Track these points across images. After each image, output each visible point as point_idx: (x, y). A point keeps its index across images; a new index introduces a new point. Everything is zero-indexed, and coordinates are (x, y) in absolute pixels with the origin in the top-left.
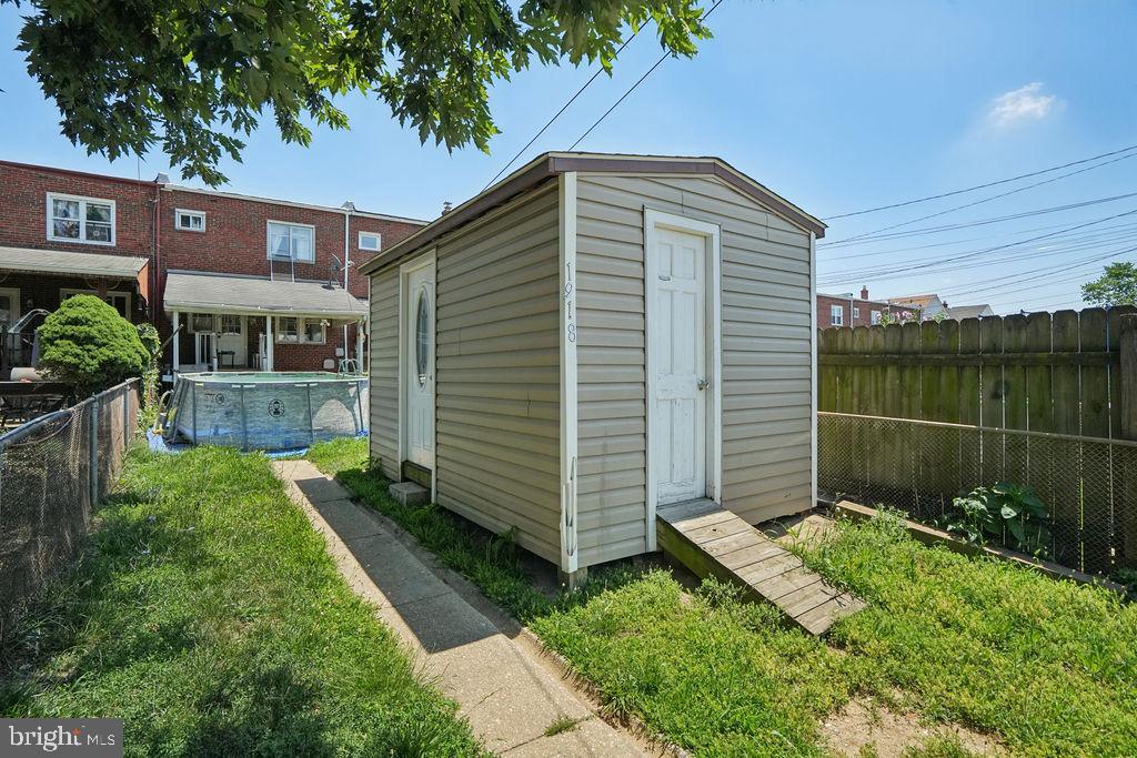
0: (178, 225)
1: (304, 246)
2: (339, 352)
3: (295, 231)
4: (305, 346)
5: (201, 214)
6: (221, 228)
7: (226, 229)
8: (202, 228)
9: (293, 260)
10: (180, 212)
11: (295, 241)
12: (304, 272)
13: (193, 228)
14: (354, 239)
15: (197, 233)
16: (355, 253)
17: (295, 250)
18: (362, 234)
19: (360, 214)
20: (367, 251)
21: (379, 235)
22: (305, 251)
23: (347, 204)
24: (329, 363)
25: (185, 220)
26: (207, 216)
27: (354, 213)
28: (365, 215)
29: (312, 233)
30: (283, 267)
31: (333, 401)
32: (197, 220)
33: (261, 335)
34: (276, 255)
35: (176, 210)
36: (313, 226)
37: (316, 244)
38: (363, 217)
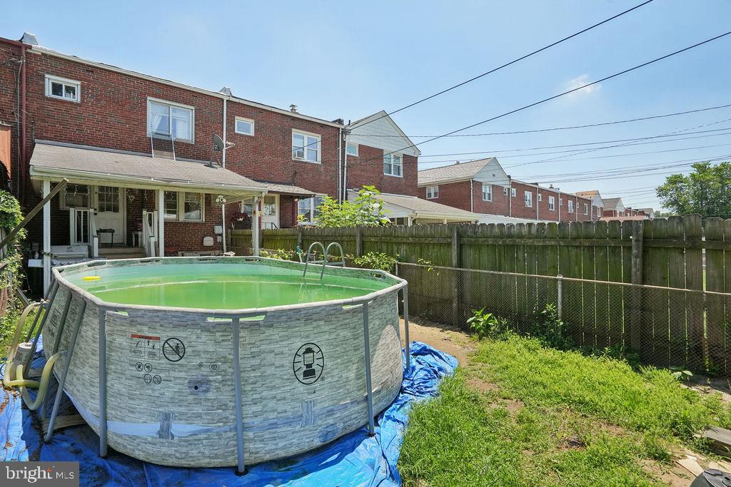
0: (49, 92)
1: (183, 127)
2: (218, 230)
3: (174, 111)
4: (185, 224)
5: (75, 84)
6: (98, 100)
7: (103, 102)
8: (77, 98)
9: (173, 139)
10: (50, 80)
11: (174, 120)
12: (184, 151)
13: (65, 97)
14: (231, 123)
15: (71, 103)
16: (232, 136)
17: (174, 131)
18: (238, 120)
19: (237, 101)
20: (243, 136)
21: (253, 121)
22: (184, 130)
23: (224, 90)
24: (208, 241)
25: (57, 89)
26: (82, 86)
27: (232, 99)
28: (241, 101)
29: (192, 115)
30: (163, 145)
32: (70, 90)
33: (145, 212)
34: (156, 134)
35: (47, 76)
36: (193, 108)
37: (196, 125)
38: (239, 103)
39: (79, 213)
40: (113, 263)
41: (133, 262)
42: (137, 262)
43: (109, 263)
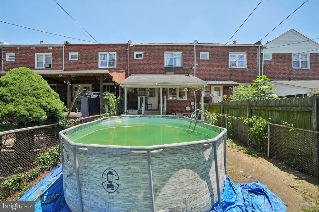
0: (135, 58)
1: (178, 60)
2: (192, 103)
3: (175, 55)
4: (179, 101)
5: (142, 53)
6: (148, 57)
7: (150, 57)
8: (142, 58)
9: (174, 66)
10: (136, 53)
11: (175, 59)
12: (178, 71)
13: (139, 58)
14: (198, 55)
15: (141, 60)
16: (199, 61)
17: (175, 64)
18: (201, 53)
20: (204, 60)
21: (208, 52)
22: (179, 63)
23: (195, 41)
24: (188, 108)
25: (137, 56)
26: (144, 53)
27: (198, 45)
28: (202, 45)
29: (181, 55)
30: (170, 70)
31: (183, 171)
32: (141, 55)
34: (168, 65)
35: (134, 52)
36: (182, 52)
37: (183, 59)
38: (201, 46)
39: (140, 98)
40: (129, 116)
41: (137, 116)
42: (138, 116)
43: (128, 116)
